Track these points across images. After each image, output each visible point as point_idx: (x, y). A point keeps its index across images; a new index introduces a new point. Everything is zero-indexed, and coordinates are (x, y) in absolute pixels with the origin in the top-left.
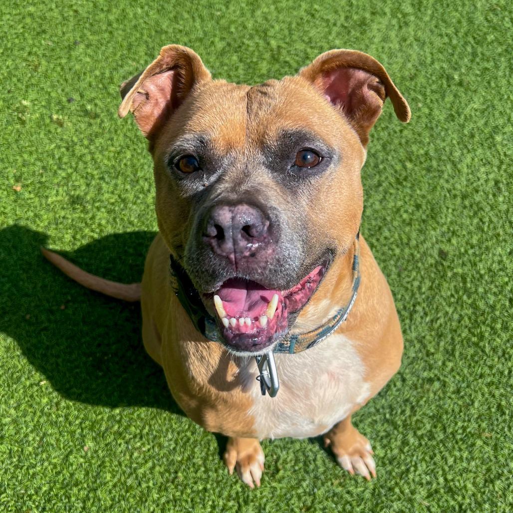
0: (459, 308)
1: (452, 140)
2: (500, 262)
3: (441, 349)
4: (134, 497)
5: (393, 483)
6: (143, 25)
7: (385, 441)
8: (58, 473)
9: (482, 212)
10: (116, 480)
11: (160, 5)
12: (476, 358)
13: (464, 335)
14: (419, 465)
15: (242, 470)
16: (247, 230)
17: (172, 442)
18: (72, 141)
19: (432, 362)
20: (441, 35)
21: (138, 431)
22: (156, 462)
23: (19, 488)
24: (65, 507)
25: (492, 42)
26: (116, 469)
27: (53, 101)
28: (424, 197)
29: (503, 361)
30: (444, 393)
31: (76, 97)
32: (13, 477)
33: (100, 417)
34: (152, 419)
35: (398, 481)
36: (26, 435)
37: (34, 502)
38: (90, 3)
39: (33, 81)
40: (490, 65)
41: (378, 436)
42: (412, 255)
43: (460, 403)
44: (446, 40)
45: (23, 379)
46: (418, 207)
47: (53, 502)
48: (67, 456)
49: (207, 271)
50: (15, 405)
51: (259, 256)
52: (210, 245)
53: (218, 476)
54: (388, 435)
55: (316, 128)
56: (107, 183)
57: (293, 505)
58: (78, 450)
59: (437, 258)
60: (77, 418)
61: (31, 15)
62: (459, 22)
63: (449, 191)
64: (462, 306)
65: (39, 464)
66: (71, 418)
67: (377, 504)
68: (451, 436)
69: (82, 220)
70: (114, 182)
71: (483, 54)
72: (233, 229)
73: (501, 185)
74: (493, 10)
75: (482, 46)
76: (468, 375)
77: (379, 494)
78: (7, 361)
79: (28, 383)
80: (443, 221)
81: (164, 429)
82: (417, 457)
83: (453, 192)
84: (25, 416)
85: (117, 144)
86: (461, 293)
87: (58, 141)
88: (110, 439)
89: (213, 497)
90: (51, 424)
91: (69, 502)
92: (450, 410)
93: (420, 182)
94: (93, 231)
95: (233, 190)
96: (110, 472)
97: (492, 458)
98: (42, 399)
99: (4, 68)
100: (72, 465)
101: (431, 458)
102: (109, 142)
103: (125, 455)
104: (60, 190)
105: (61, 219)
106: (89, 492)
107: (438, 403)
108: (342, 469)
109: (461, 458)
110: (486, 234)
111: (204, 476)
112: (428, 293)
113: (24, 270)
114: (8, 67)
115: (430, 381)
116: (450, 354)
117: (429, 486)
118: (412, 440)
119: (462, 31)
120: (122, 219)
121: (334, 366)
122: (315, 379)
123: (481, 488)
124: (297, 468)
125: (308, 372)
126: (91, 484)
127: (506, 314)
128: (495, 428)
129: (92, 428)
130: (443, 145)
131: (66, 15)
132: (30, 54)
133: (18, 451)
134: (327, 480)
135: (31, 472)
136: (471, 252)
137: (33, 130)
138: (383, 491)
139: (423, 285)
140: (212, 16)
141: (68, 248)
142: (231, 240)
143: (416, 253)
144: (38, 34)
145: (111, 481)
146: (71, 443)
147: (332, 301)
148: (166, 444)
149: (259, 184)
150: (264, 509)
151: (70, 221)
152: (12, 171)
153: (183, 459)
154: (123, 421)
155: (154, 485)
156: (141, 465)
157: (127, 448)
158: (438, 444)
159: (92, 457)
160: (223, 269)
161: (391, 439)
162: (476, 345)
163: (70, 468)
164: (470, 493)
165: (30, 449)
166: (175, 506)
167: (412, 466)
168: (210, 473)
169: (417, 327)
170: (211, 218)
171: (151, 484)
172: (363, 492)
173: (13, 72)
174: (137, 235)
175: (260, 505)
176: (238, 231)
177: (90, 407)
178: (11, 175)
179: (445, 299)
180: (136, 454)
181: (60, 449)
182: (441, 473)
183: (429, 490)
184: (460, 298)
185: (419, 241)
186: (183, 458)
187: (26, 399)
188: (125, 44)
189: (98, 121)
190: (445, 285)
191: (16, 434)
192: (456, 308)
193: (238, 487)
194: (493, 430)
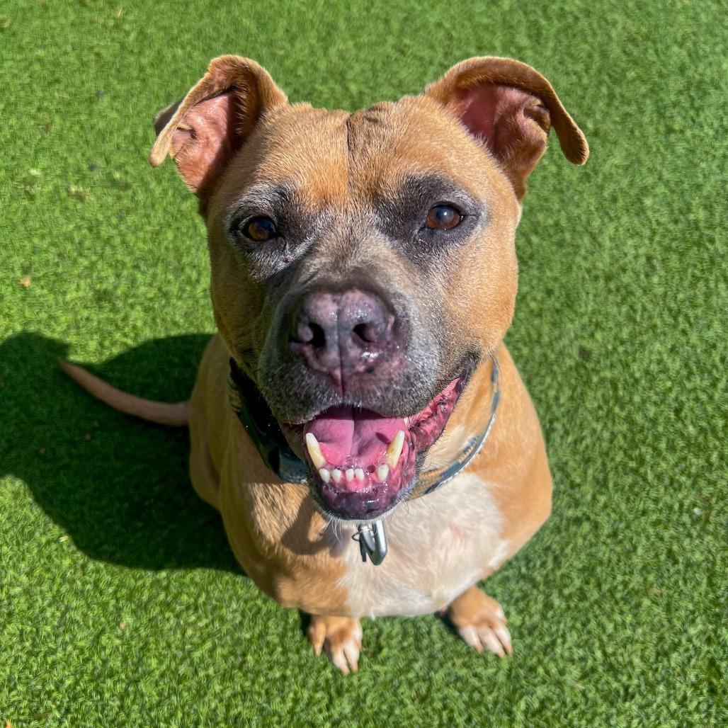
0: (610, 424)
1: (588, 207)
2: (660, 362)
3: (590, 478)
4: (189, 689)
5: (535, 660)
6: (186, 70)
7: (522, 605)
8: (86, 661)
9: (633, 298)
10: (164, 667)
11: (206, 45)
12: (636, 489)
13: (618, 459)
14: (568, 636)
15: (333, 649)
16: (361, 330)
17: (238, 615)
18: (97, 220)
19: (578, 496)
20: (567, 74)
21: (192, 600)
22: (216, 641)
23: (33, 683)
24: (97, 706)
25: (633, 80)
26: (164, 652)
27: (71, 169)
28: (556, 279)
29: (672, 491)
30: (597, 536)
31: (100, 162)
32: (25, 668)
33: (140, 583)
34: (210, 583)
35: (541, 656)
36: (43, 610)
37: (54, 701)
38: (116, 44)
39: (45, 144)
40: (632, 109)
41: (512, 598)
42: (545, 355)
43: (618, 549)
44: (574, 79)
45: (37, 534)
46: (549, 292)
47: (81, 700)
48: (98, 637)
49: (296, 394)
50: (27, 570)
51: (378, 372)
52: (303, 355)
53: (300, 658)
54: (525, 596)
55: (454, 171)
56: (144, 273)
57: (402, 694)
58: (113, 628)
59: (577, 358)
60: (110, 584)
61: (40, 60)
62: (590, 56)
63: (589, 271)
64: (614, 422)
65: (60, 649)
66: (102, 585)
67: (515, 691)
68: (608, 594)
69: (112, 322)
70: (151, 271)
71: (622, 96)
72: (339, 330)
73: (655, 262)
74: (632, 40)
75: (621, 87)
76: (626, 512)
77: (517, 677)
78: (16, 511)
79: (44, 540)
80: (582, 310)
81: (227, 596)
82: (565, 624)
83: (594, 273)
84: (40, 583)
85: (154, 221)
86: (611, 403)
87: (78, 220)
88: (155, 612)
89: (295, 687)
90: (76, 594)
91: (102, 699)
92: (605, 559)
93: (550, 260)
94: (125, 335)
95: (335, 266)
96: (155, 656)
97: (665, 623)
98: (63, 561)
99: (7, 128)
100: (104, 648)
101: (584, 625)
102: (145, 220)
103: (175, 633)
104: (82, 283)
105: (84, 322)
106: (128, 685)
107: (588, 551)
108: (466, 644)
109: (624, 624)
110: (638, 326)
111: (282, 659)
112: (569, 405)
113: (36, 389)
114: (11, 127)
115: (578, 521)
116: (602, 484)
117: (584, 664)
118: (557, 602)
119: (594, 67)
120: (163, 320)
121: (461, 518)
122: (433, 537)
123: (652, 664)
124: (405, 644)
125: (425, 526)
126: (130, 674)
127: (671, 430)
128: (666, 582)
129: (130, 598)
130: (576, 212)
131: (85, 59)
132: (39, 109)
133: (31, 631)
134: (447, 659)
135: (50, 660)
136: (621, 349)
137: (45, 207)
138: (522, 672)
139: (561, 394)
140: (273, 55)
141: (93, 360)
142: (336, 347)
143: (549, 352)
144: (50, 84)
145: (158, 669)
146: (103, 619)
147: (467, 428)
148: (229, 617)
149: (373, 257)
150: (364, 701)
151: (95, 324)
152: (18, 261)
153: (252, 637)
154: (171, 586)
155: (215, 672)
156: (196, 647)
157: (178, 624)
158: (591, 606)
159: (132, 637)
160: (323, 393)
161: (529, 602)
162: (635, 471)
163: (103, 653)
164: (638, 670)
165: (48, 628)
166: (244, 701)
167: (558, 637)
168: (290, 655)
169: (556, 450)
170: (304, 312)
171: (211, 671)
172: (496, 674)
173: (18, 133)
174: (185, 339)
175: (359, 695)
176: (348, 332)
177: (127, 570)
178: (17, 267)
179: (591, 413)
180: (190, 632)
181: (89, 628)
182: (597, 644)
183: (583, 669)
184: (610, 411)
185: (553, 338)
186: (253, 634)
187: (42, 561)
188: (162, 94)
189: (130, 193)
190: (591, 394)
191: (28, 609)
192: (606, 424)
193: (328, 673)
194: (662, 585)
